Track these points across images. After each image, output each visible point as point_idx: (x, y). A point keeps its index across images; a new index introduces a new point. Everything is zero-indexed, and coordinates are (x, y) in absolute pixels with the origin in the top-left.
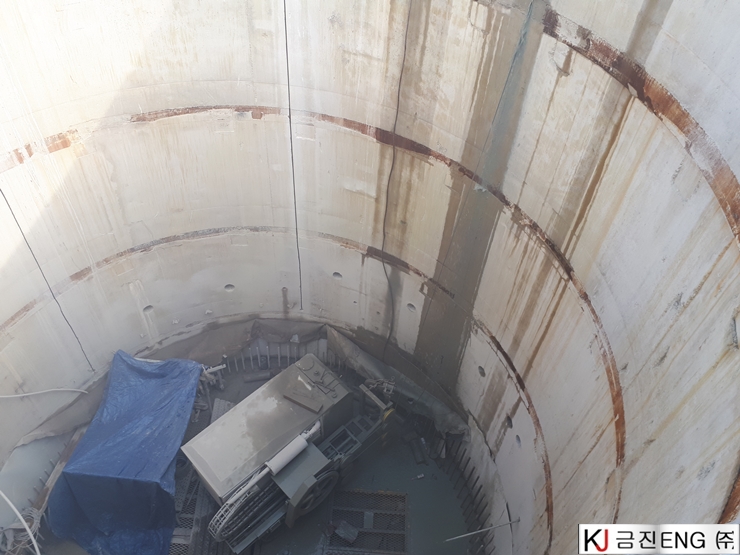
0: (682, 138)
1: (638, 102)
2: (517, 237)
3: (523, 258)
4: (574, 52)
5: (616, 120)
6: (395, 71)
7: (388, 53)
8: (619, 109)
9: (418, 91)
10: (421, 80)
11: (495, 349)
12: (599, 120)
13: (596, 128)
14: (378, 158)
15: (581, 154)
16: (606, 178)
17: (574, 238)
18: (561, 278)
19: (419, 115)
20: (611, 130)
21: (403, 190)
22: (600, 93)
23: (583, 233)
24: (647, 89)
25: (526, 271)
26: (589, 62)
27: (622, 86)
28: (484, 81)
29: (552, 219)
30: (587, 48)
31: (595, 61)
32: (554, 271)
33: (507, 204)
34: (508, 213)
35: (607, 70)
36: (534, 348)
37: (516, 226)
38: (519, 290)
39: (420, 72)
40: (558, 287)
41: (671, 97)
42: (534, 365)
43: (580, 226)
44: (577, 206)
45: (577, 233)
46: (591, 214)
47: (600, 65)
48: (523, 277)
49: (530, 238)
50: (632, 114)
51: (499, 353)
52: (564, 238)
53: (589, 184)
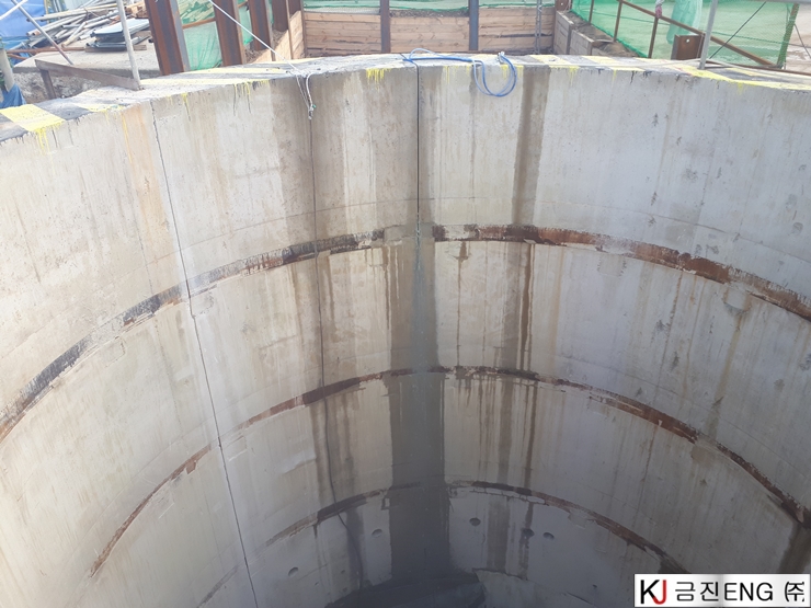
0: (592, 247)
1: (538, 246)
2: (468, 388)
3: (481, 398)
4: (467, 243)
5: (524, 264)
6: (310, 336)
7: (301, 326)
8: (524, 257)
9: (335, 340)
10: (336, 329)
11: (482, 490)
12: (509, 271)
13: (508, 277)
14: (310, 420)
15: (504, 298)
16: (534, 302)
17: (526, 353)
18: (528, 387)
19: (341, 358)
20: (523, 271)
21: (341, 431)
22: (502, 255)
23: (533, 345)
24: (542, 234)
25: (488, 406)
26: (484, 242)
27: (519, 244)
28: (394, 299)
29: (496, 354)
30: (478, 234)
31: (487, 239)
32: (518, 386)
33: (448, 370)
34: (451, 377)
35: (501, 240)
36: (525, 454)
37: (463, 381)
38: (487, 426)
39: (333, 324)
40: (527, 394)
41: (566, 231)
42: (533, 466)
43: (527, 342)
44: (517, 332)
45: (527, 348)
46: (534, 329)
47: (493, 239)
48: (487, 412)
49: (481, 380)
50: (537, 254)
51: (488, 490)
52: (516, 359)
53: (521, 313)
